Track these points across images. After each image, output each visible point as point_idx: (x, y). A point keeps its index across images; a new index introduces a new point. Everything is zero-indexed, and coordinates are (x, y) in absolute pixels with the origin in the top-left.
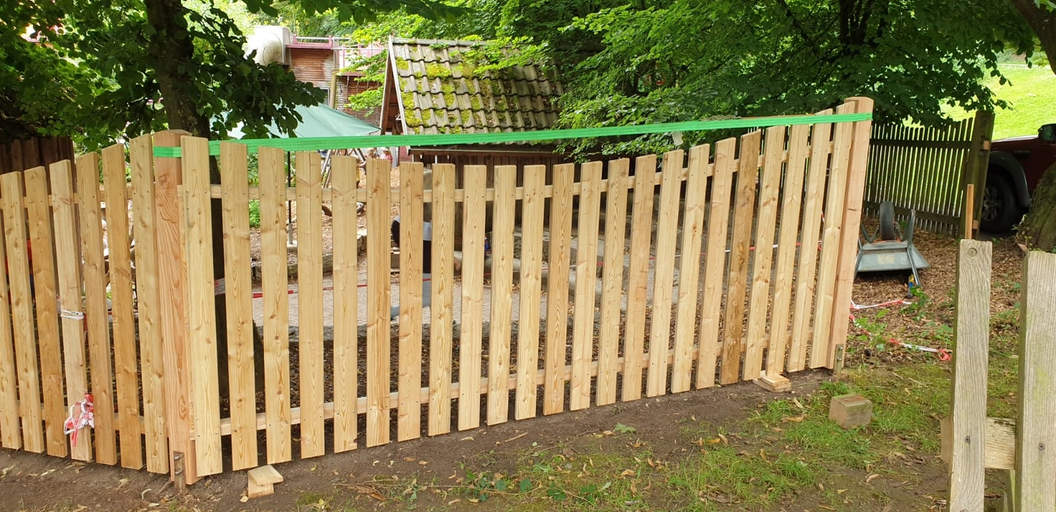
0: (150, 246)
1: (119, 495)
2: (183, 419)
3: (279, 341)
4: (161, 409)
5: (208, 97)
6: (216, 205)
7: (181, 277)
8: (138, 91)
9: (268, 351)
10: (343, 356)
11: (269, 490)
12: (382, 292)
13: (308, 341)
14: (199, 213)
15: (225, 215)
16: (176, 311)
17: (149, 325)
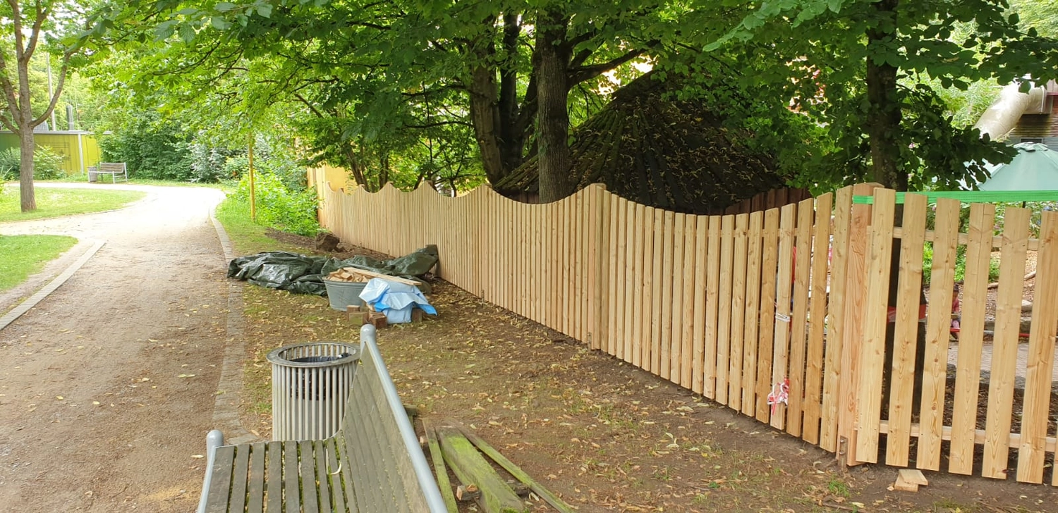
0: (842, 271)
1: (798, 459)
2: (851, 411)
3: (937, 363)
4: (835, 400)
5: (908, 156)
6: (897, 243)
7: (862, 298)
8: (854, 151)
9: (927, 370)
10: (998, 389)
11: (914, 488)
12: (1046, 337)
13: (965, 368)
14: (882, 249)
15: (902, 252)
16: (855, 325)
17: (834, 333)
